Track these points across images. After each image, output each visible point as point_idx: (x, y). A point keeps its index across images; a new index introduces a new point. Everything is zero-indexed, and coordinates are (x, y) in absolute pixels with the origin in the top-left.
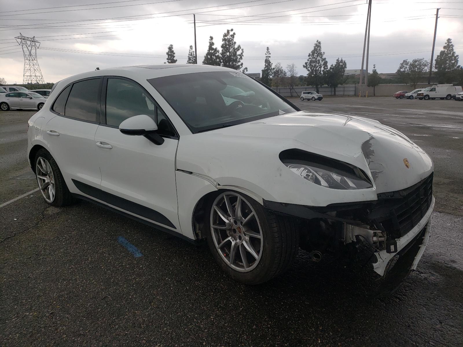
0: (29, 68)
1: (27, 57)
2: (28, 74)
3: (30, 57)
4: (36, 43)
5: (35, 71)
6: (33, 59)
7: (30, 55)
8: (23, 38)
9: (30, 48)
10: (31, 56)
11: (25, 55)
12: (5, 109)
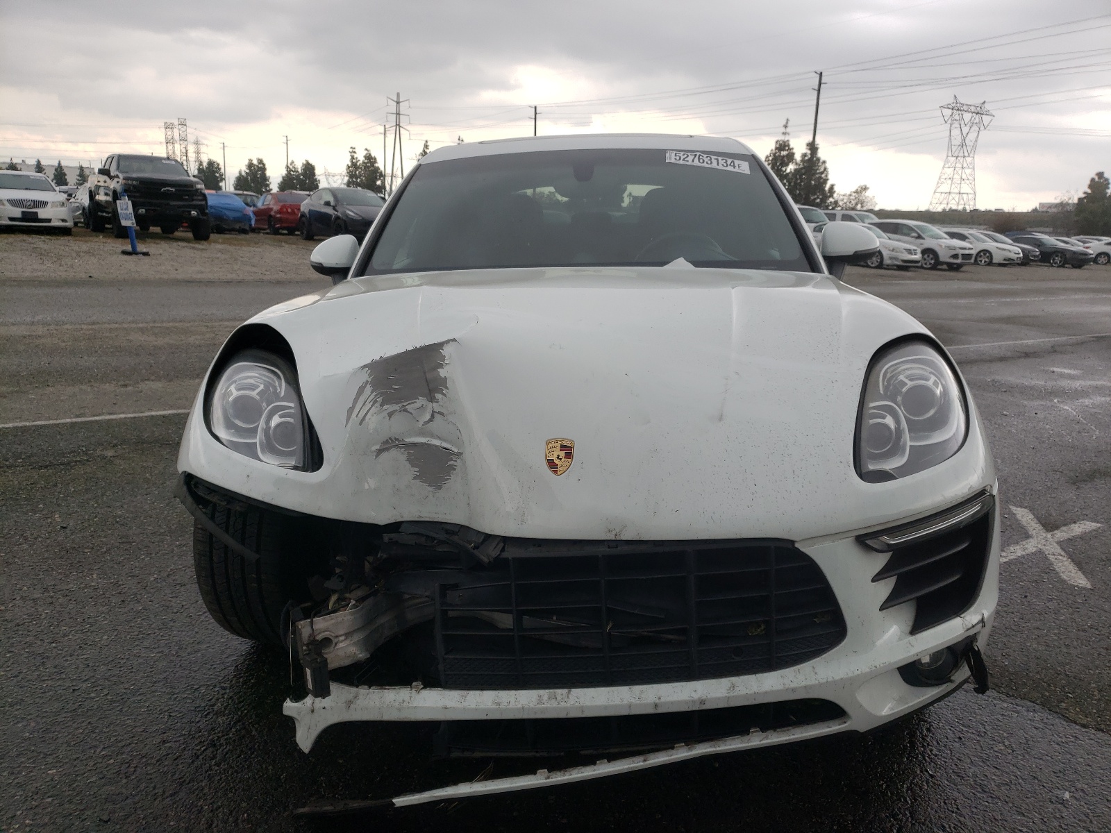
0: (951, 176)
1: (954, 150)
2: (945, 188)
3: (961, 150)
4: (984, 117)
5: (963, 182)
6: (966, 154)
7: (963, 145)
8: (957, 107)
9: (965, 130)
10: (964, 147)
11: (950, 145)
12: (873, 265)
